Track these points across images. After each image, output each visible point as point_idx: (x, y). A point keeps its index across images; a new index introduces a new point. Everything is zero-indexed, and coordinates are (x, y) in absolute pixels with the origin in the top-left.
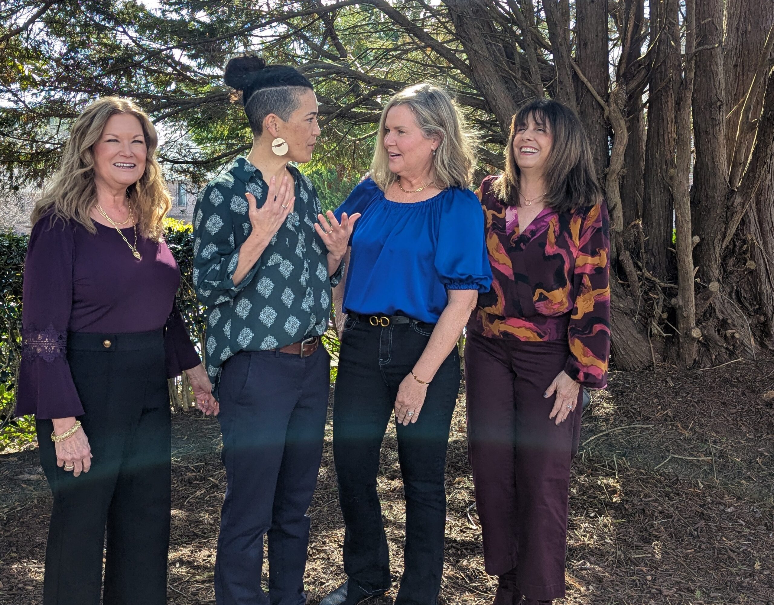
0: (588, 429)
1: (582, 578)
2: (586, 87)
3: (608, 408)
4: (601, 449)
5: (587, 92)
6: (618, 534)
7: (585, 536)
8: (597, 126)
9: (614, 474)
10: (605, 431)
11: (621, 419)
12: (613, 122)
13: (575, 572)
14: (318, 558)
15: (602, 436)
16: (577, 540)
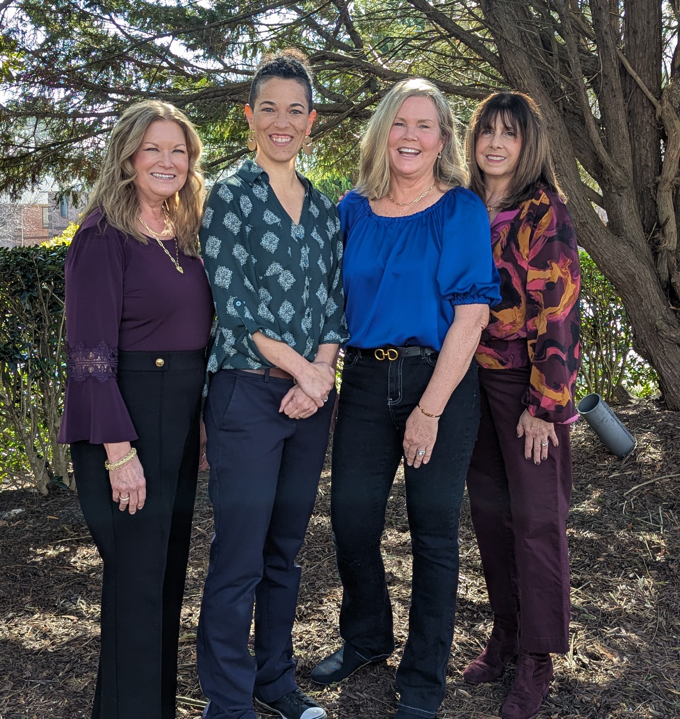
0: (630, 478)
1: (616, 648)
2: (635, 82)
3: (655, 453)
4: (645, 501)
5: (636, 88)
6: (659, 598)
7: (621, 600)
8: (648, 127)
9: (659, 529)
10: (650, 480)
11: (670, 466)
12: (667, 123)
13: (608, 641)
14: (313, 619)
15: (647, 485)
16: (613, 603)
